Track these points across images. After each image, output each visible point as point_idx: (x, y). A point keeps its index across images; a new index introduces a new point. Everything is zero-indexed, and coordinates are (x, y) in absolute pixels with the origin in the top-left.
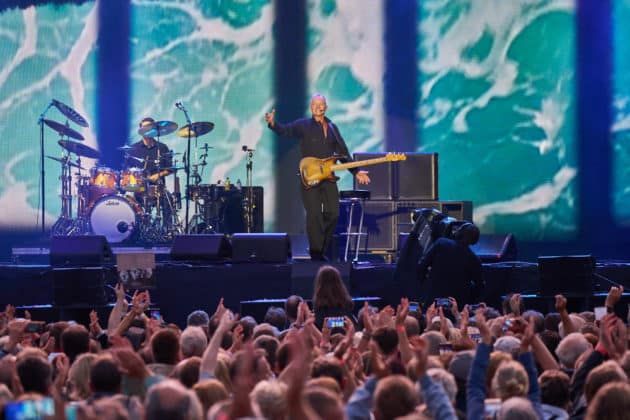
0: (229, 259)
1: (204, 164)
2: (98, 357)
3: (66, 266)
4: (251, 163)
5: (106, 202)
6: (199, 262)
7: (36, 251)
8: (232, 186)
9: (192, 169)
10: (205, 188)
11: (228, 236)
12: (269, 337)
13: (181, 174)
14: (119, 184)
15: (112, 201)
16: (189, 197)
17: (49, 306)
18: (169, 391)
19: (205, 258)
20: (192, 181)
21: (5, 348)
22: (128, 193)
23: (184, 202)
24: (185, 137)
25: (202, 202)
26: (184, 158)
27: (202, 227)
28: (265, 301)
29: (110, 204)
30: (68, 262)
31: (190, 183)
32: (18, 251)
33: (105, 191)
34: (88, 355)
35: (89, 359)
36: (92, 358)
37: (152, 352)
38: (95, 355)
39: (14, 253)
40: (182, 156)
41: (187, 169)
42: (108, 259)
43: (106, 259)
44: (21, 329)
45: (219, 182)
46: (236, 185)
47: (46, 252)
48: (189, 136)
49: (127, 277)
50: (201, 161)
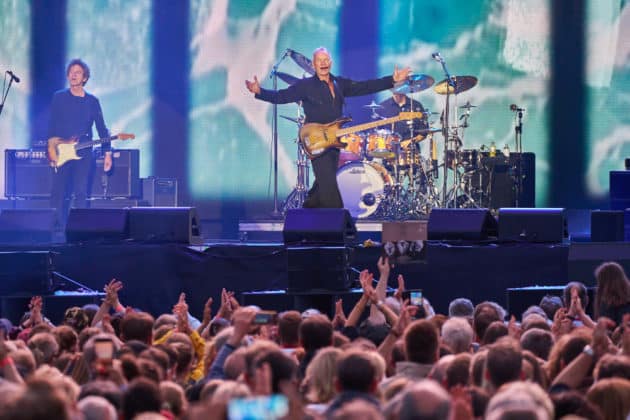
0: (494, 238)
1: (465, 126)
2: (342, 353)
3: (303, 245)
4: (521, 124)
5: (350, 170)
6: (459, 241)
7: (267, 227)
8: (498, 152)
9: (451, 132)
10: (466, 154)
11: (493, 211)
12: (542, 331)
13: (439, 138)
14: (365, 150)
15: (356, 168)
16: (448, 165)
17: (283, 292)
18: (425, 394)
19: (466, 237)
20: (452, 146)
21: (229, 342)
22: (375, 160)
23: (441, 170)
24: (443, 93)
25: (462, 170)
26: (442, 119)
27: (462, 199)
28: (537, 288)
29: (354, 172)
30: (304, 241)
31: (449, 148)
32: (245, 227)
33: (348, 158)
34: (330, 349)
35: (332, 355)
36: (335, 354)
37: (405, 349)
38: (339, 351)
39: (241, 229)
40: (440, 115)
41: (445, 131)
42: (352, 237)
43: (349, 237)
44: (248, 320)
45: (482, 148)
46: (503, 151)
47: (279, 227)
48: (448, 93)
49: (393, 250)
50: (462, 122)
